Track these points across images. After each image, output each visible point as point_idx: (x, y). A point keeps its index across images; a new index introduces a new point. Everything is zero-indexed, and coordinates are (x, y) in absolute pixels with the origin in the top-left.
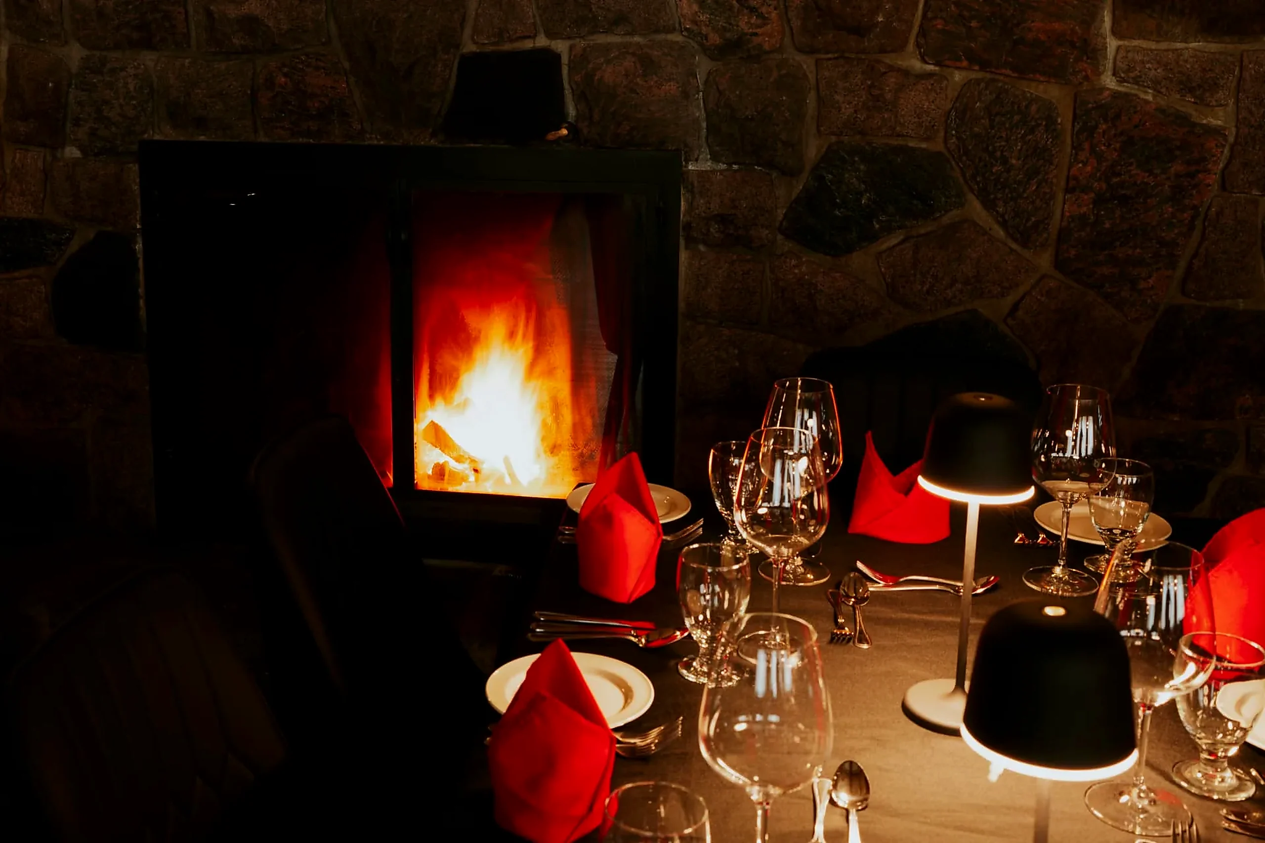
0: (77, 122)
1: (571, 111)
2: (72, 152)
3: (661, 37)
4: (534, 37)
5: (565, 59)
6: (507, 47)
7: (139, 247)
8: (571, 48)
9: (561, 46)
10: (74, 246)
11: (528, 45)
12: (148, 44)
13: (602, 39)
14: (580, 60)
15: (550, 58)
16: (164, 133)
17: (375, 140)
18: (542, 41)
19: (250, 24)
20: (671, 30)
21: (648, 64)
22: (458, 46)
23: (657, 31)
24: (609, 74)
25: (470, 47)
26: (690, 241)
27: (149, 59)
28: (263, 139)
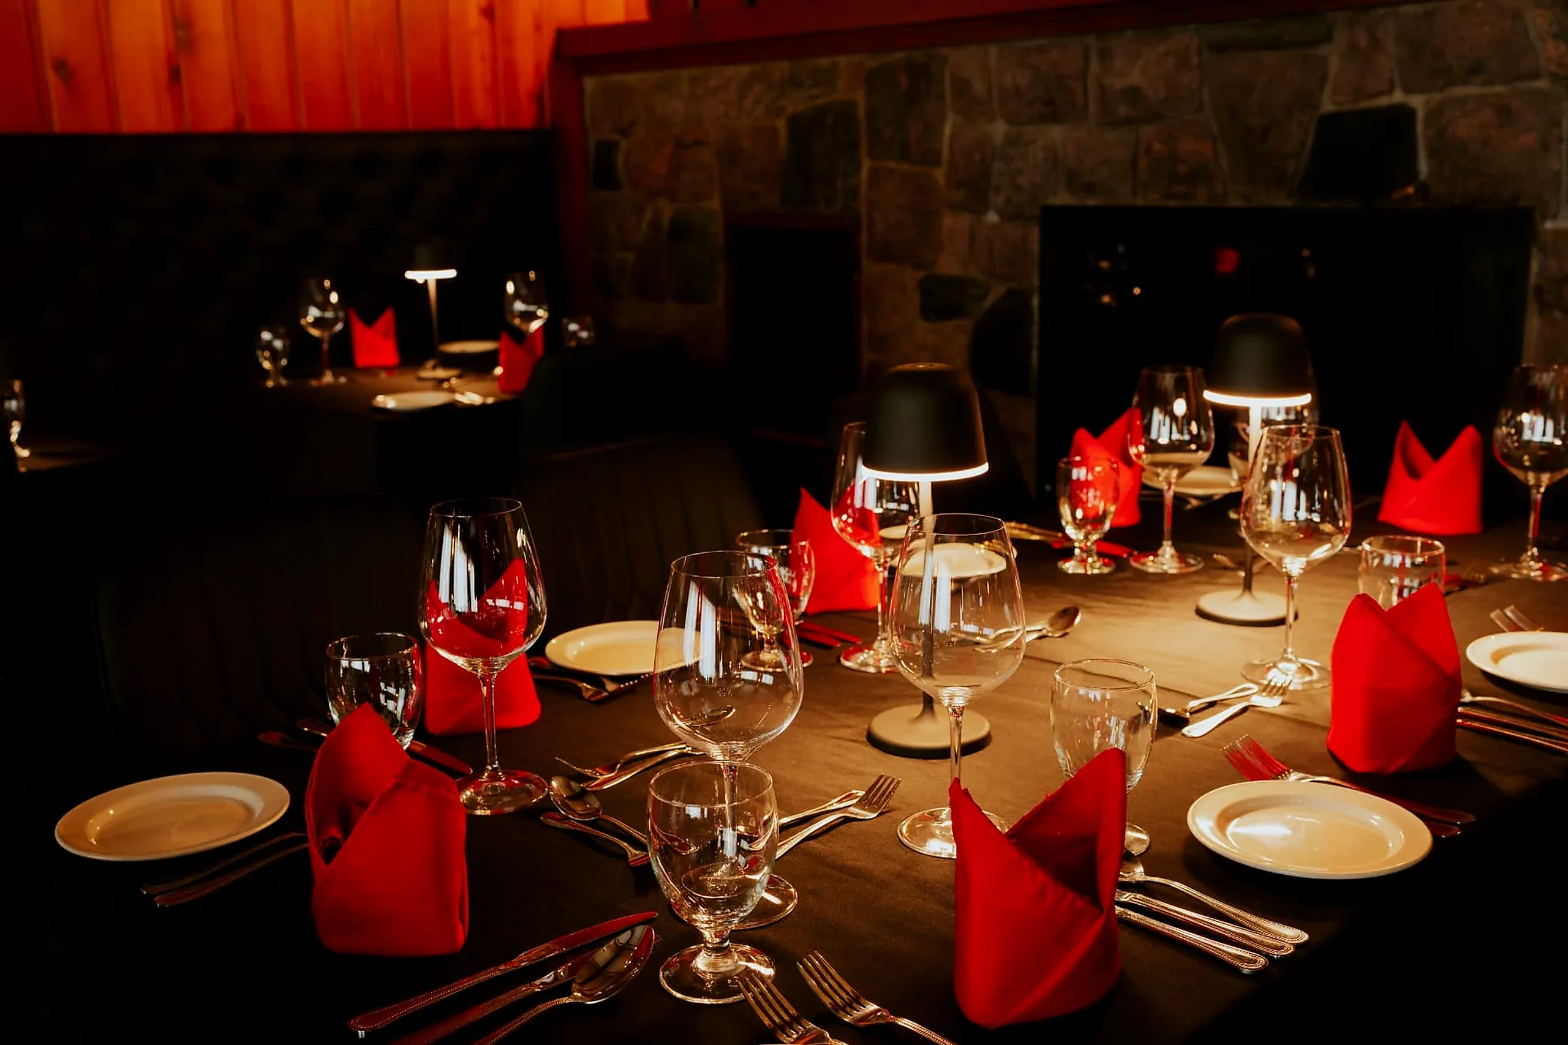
0: (998, 190)
1: (1423, 167)
2: (992, 217)
3: (1525, 85)
4: (1390, 92)
5: (1420, 115)
6: (1364, 104)
7: (1035, 302)
8: (1427, 102)
9: (1417, 102)
10: (988, 302)
11: (1384, 101)
12: (1053, 117)
13: (1459, 91)
14: (1435, 113)
15: (1405, 114)
16: (1062, 198)
17: (1235, 202)
18: (1398, 97)
19: (1133, 94)
20: (1536, 75)
21: (1505, 112)
22: (1316, 106)
23: (1518, 78)
24: (1463, 128)
25: (1328, 106)
26: (1544, 307)
27: (1056, 133)
28: (1140, 202)
